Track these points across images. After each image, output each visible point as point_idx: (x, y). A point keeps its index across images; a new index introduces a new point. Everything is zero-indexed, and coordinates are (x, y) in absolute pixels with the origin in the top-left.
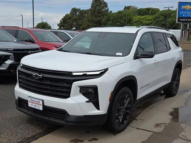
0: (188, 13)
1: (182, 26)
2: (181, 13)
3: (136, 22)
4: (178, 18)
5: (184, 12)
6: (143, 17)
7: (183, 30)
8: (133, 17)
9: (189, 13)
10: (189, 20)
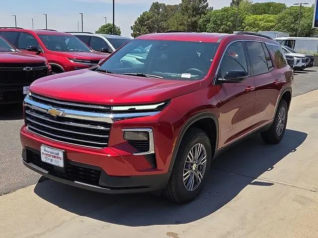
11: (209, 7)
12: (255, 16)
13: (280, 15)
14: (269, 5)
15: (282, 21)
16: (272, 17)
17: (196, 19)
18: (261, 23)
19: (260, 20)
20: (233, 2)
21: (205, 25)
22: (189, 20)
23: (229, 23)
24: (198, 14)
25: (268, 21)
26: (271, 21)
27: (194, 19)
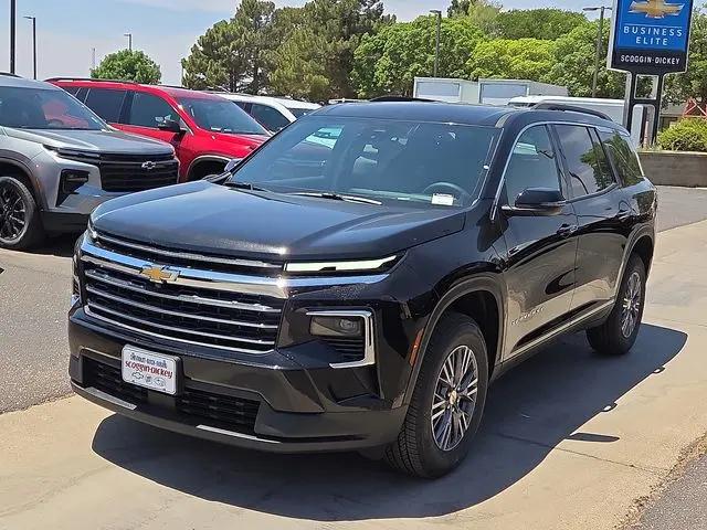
0: (657, 32)
1: (628, 83)
2: (626, 30)
3: (484, 64)
4: (614, 52)
5: (640, 28)
6: (514, 44)
7: (633, 102)
8: (474, 44)
9: (661, 32)
10: (658, 60)
11: (385, 14)
12: (499, 42)
13: (561, 41)
14: (541, 16)
15: (567, 58)
16: (543, 46)
17: (347, 44)
18: (514, 60)
19: (515, 53)
20: (455, 6)
21: (371, 62)
22: (330, 47)
23: (431, 58)
24: (353, 31)
25: (533, 57)
26: (540, 58)
27: (343, 45)
